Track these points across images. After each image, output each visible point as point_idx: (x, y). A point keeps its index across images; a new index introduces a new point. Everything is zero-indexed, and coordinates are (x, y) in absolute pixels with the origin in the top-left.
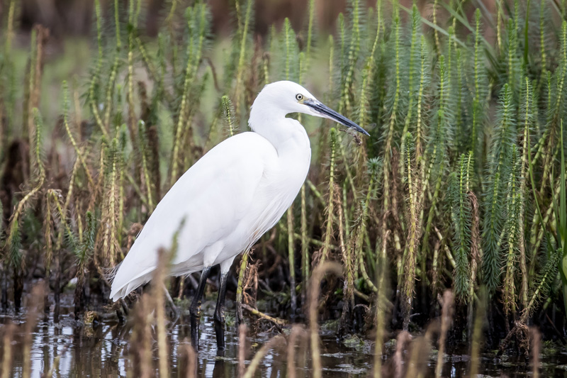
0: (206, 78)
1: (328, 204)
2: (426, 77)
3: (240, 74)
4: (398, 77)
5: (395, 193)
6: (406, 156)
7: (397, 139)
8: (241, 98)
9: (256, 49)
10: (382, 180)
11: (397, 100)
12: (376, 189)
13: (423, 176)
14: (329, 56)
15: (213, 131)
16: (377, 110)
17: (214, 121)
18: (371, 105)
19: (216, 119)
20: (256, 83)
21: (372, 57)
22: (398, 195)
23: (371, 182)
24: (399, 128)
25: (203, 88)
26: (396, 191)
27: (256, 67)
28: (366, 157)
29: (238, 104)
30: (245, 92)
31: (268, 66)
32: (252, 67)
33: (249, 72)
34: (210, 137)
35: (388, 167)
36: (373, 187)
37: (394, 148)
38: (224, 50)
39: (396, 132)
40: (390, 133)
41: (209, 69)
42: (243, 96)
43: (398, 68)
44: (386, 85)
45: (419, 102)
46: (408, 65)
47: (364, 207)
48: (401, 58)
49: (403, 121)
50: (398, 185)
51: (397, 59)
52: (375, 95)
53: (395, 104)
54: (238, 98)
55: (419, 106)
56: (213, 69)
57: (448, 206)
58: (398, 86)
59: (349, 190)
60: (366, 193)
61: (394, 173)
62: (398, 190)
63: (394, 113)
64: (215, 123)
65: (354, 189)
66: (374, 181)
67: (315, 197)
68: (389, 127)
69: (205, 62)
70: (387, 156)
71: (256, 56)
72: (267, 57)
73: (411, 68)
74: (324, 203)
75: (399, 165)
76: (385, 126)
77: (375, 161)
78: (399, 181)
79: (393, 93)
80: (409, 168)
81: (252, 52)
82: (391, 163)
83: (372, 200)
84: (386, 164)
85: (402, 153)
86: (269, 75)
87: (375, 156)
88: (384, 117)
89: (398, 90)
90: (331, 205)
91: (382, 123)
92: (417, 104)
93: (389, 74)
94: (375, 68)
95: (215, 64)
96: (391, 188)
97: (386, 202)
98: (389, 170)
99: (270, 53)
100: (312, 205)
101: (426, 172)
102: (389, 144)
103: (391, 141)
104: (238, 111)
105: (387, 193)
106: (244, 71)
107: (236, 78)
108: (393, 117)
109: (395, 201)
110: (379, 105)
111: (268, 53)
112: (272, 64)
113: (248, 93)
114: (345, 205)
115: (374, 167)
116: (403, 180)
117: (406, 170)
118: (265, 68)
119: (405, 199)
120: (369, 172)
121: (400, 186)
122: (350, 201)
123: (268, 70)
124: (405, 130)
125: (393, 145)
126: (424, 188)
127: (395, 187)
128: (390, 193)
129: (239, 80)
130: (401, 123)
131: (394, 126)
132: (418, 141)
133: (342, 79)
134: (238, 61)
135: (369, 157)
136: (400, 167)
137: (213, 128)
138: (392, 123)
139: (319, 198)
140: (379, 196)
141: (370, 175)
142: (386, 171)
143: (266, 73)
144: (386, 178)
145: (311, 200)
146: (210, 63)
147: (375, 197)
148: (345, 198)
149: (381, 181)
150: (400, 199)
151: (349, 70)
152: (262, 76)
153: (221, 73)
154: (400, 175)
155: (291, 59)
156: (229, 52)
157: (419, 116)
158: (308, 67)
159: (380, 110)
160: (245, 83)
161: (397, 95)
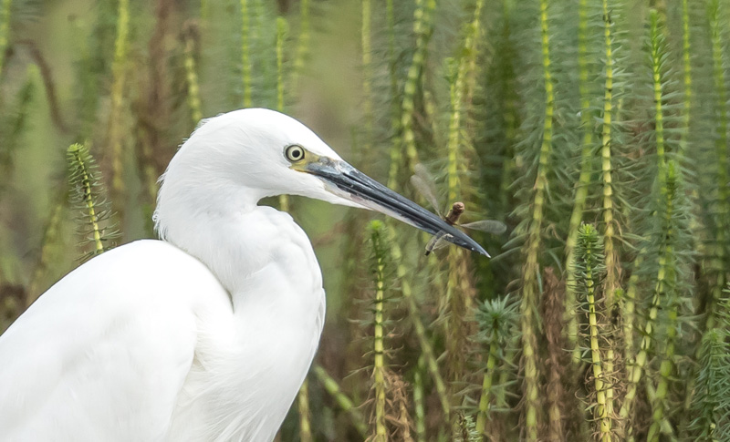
0: (26, 96)
1: (372, 429)
2: (620, 74)
3: (120, 82)
4: (548, 75)
5: (556, 393)
6: (581, 289)
7: (554, 245)
8: (124, 147)
9: (162, 14)
10: (519, 357)
11: (549, 137)
12: (504, 383)
13: (629, 342)
14: (361, 24)
15: (52, 241)
16: (499, 166)
17: (53, 213)
18: (480, 153)
19: (59, 208)
20: (167, 104)
21: (476, 24)
22: (564, 398)
23: (490, 364)
24: (558, 215)
25: (19, 124)
26: (558, 387)
27: (164, 61)
28: (474, 299)
29: (117, 165)
30: (135, 131)
31: (197, 57)
32: (153, 61)
33: (145, 76)
34: (45, 259)
35: (534, 322)
36: (496, 379)
37: (549, 270)
38: (72, 18)
39: (552, 225)
40: (535, 230)
41: (33, 71)
42: (131, 142)
43: (546, 51)
44: (518, 98)
45: (606, 140)
46: (575, 43)
47: (472, 433)
48: (552, 22)
49: (571, 195)
50: (563, 369)
51: (545, 27)
52: (490, 126)
53: (544, 148)
54: (117, 147)
55: (606, 153)
56: (46, 72)
57: (702, 422)
58: (551, 98)
59: (429, 389)
60: (477, 395)
61: (550, 338)
62: (565, 382)
63: (542, 173)
64: (55, 219)
65: (441, 387)
66: (498, 362)
67: (338, 410)
68: (531, 214)
69: (22, 54)
70: (528, 291)
71: (161, 32)
72: (193, 33)
73: (583, 49)
74: (362, 427)
75: (565, 317)
76: (520, 211)
77: (497, 306)
78: (565, 360)
79: (538, 119)
80: (593, 321)
81: (149, 21)
82: (543, 310)
83: (495, 415)
84: (528, 313)
85: (572, 283)
86: (200, 81)
87: (499, 293)
88: (518, 186)
89: (550, 112)
90: (382, 430)
91: (514, 202)
92: (602, 147)
93: (525, 69)
94: (487, 53)
95: (48, 59)
96: (544, 380)
97: (532, 418)
98: (536, 332)
99: (201, 23)
100: (330, 432)
101: (639, 333)
102: (532, 259)
103: (538, 252)
104: (118, 183)
105: (533, 393)
106: (129, 74)
107: (108, 93)
108: (542, 184)
109: (556, 414)
110: (503, 153)
111: (194, 22)
112: (207, 52)
113: (143, 133)
114: (421, 429)
115: (496, 322)
116: (576, 356)
117: (585, 328)
118: (189, 63)
119: (584, 408)
120: (484, 337)
121: (570, 372)
122: (435, 419)
123: (197, 69)
124: (576, 219)
125: (544, 262)
126: (636, 377)
127: (556, 376)
128: (543, 393)
129: (118, 100)
130: (565, 200)
131: (546, 211)
132: (610, 246)
133: (394, 88)
134: (113, 47)
135: (480, 298)
136: (568, 322)
137: (52, 232)
138: (539, 201)
139: (348, 414)
140: (512, 402)
141: (486, 346)
142: (528, 332)
143: (192, 77)
144: (529, 351)
145: (328, 419)
146: (38, 57)
147: (502, 406)
148: (420, 411)
149: (516, 362)
150: (569, 406)
151: (410, 64)
152: (181, 87)
153: (66, 81)
154: (566, 343)
155: (255, 36)
156: (86, 23)
157: (608, 179)
158: (306, 57)
159: (508, 166)
160: (135, 108)
161: (549, 124)
